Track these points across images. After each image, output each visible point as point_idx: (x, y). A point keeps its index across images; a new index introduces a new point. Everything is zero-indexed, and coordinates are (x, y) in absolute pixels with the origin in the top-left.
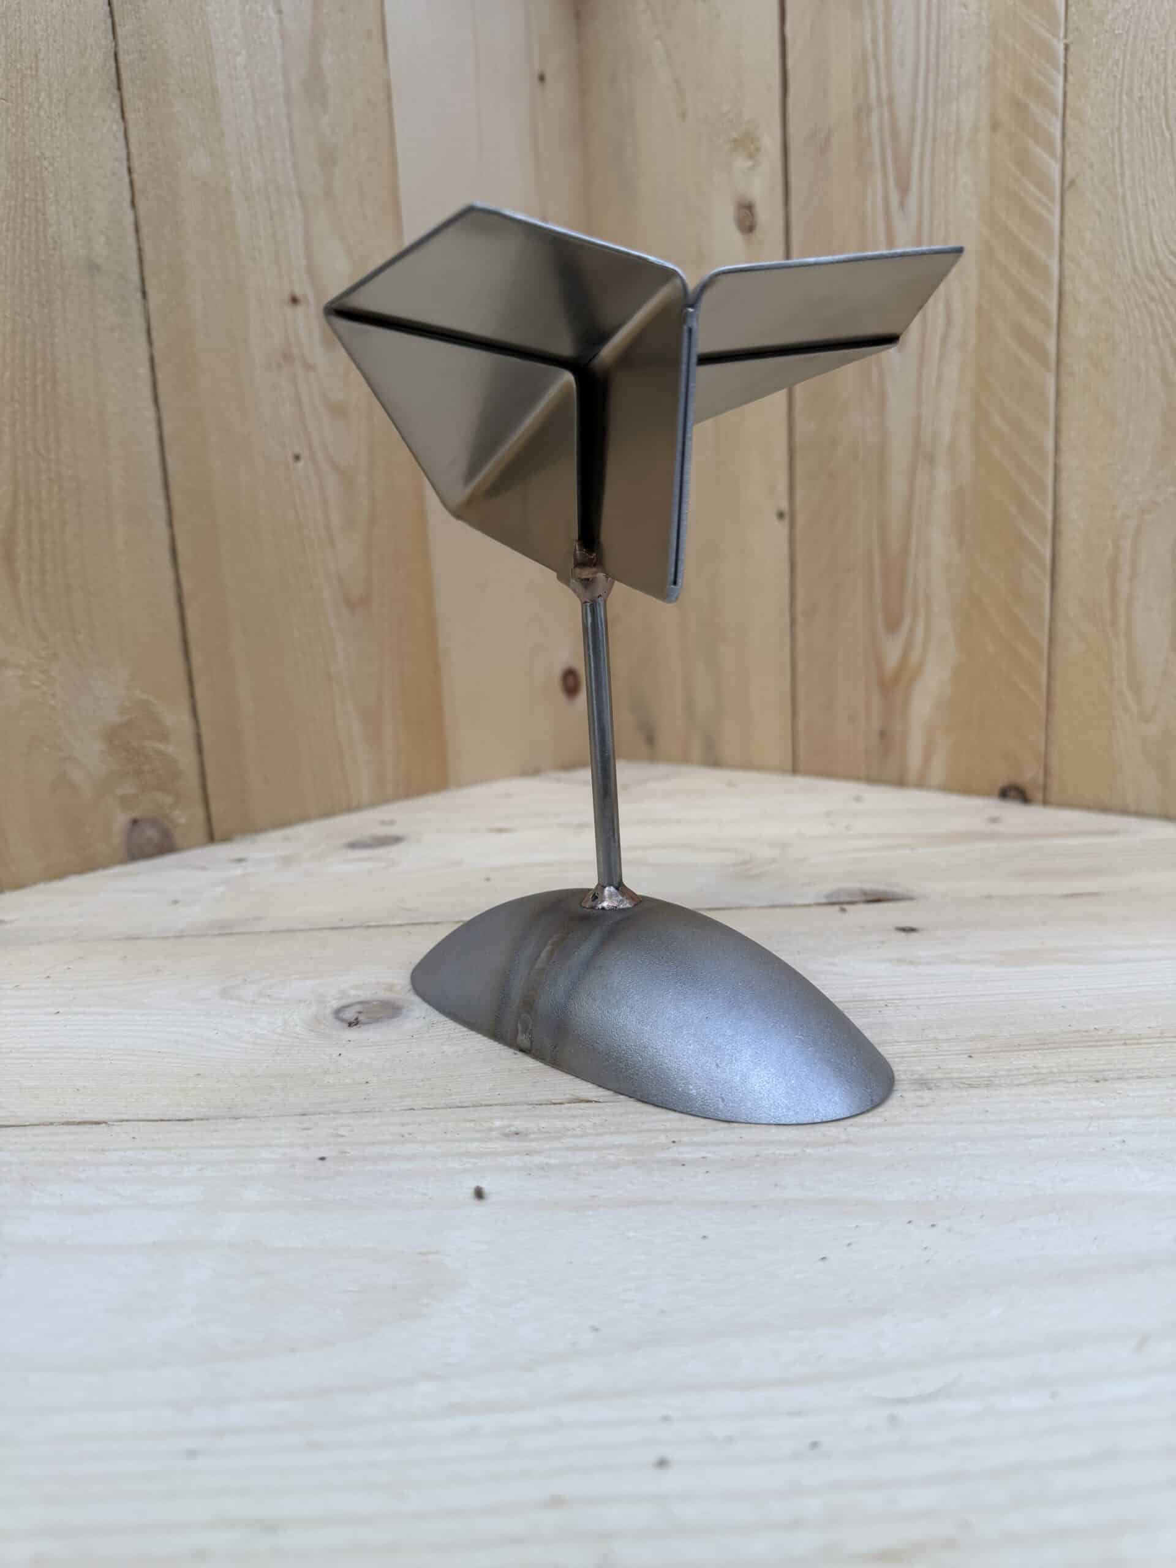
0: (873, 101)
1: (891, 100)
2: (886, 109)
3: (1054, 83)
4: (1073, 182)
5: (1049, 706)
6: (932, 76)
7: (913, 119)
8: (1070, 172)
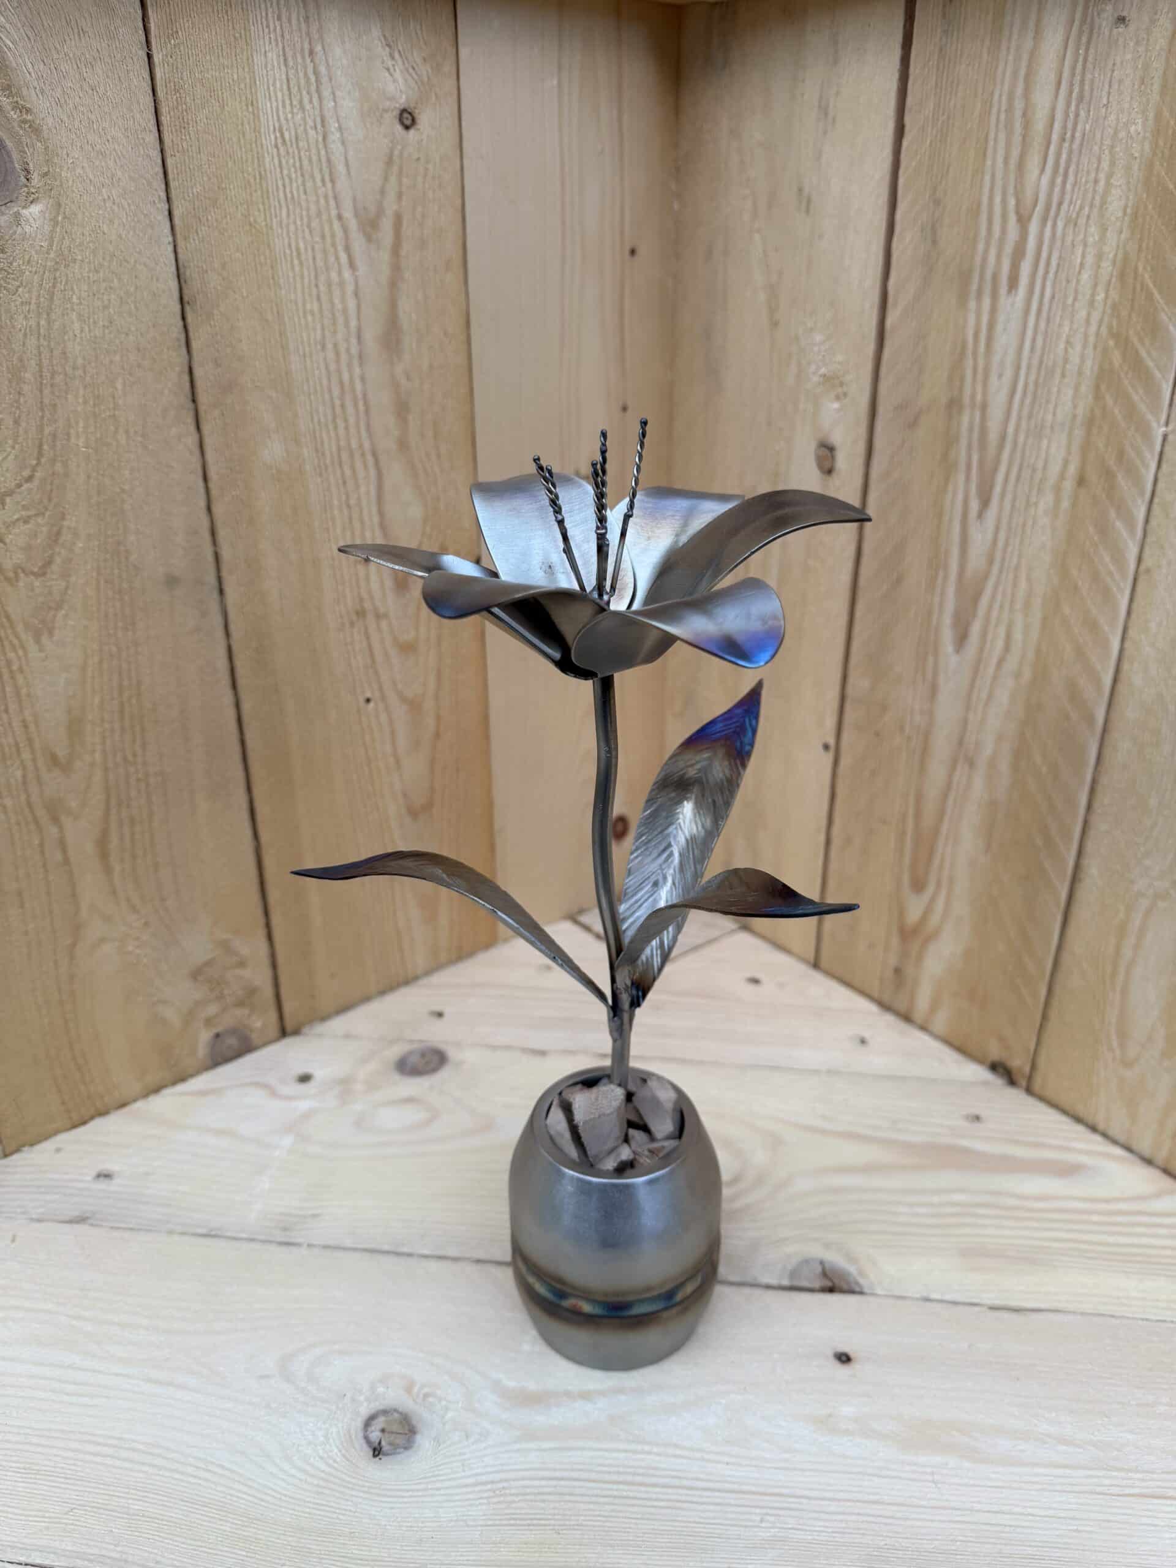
0: (966, 400)
1: (984, 407)
2: (978, 414)
3: (1147, 467)
4: (1148, 571)
5: (1045, 1017)
6: (1028, 401)
7: (1003, 438)
8: (1148, 562)
